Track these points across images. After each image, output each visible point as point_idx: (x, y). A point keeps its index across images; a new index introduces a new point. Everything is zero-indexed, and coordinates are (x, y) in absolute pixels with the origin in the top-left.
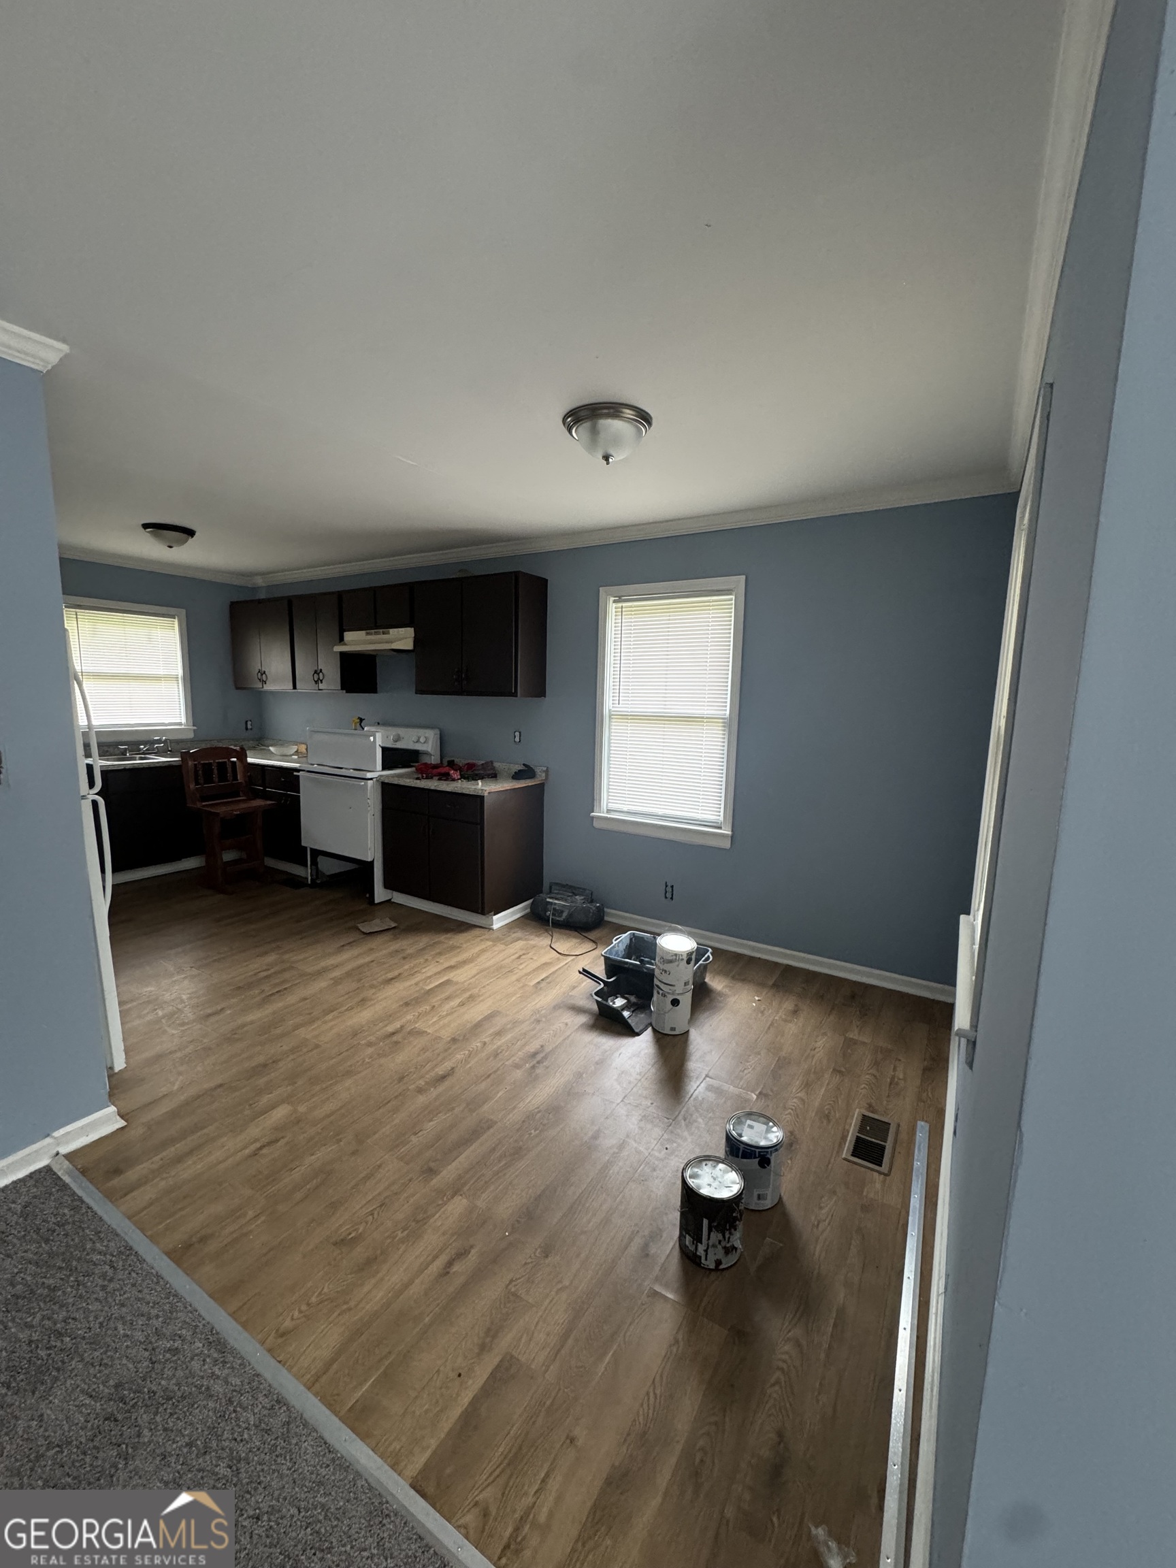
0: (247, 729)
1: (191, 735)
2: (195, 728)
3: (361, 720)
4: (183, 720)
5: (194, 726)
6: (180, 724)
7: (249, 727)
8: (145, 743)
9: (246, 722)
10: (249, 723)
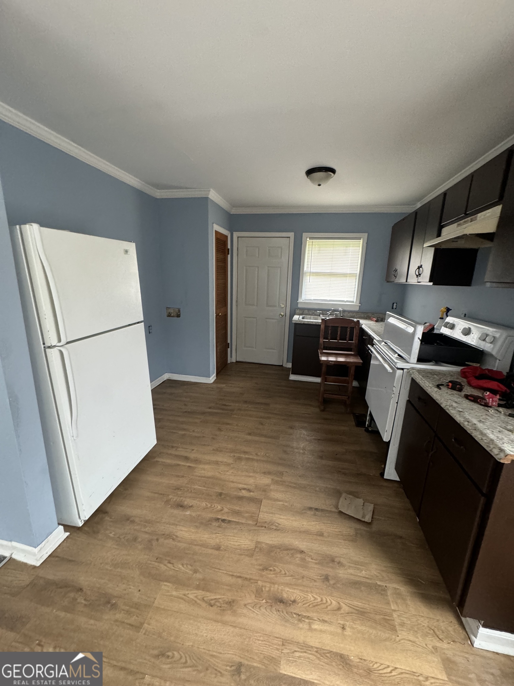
0: (393, 308)
1: (357, 309)
2: (360, 305)
3: (448, 310)
4: (355, 300)
5: (360, 303)
6: (353, 302)
7: (395, 307)
8: (320, 310)
9: (394, 303)
10: (395, 304)
